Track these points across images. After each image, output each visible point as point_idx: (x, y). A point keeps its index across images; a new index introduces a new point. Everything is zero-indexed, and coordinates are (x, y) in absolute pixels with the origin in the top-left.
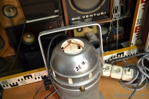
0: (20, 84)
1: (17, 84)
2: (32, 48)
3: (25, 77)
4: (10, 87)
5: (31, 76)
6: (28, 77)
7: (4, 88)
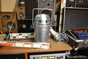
0: (16, 38)
1: (16, 37)
2: (25, 30)
3: (19, 34)
4: (12, 38)
5: (21, 34)
6: (20, 34)
7: (11, 38)
